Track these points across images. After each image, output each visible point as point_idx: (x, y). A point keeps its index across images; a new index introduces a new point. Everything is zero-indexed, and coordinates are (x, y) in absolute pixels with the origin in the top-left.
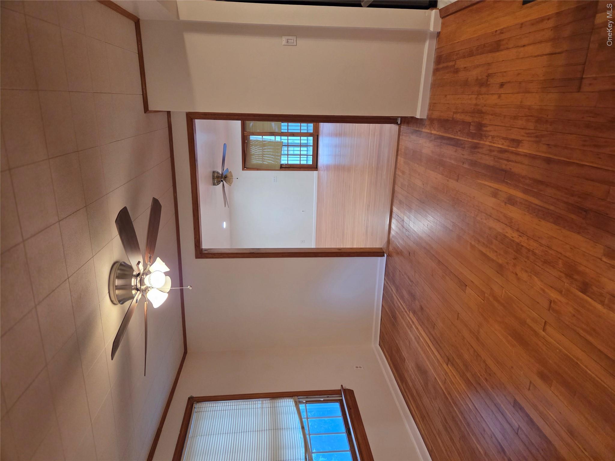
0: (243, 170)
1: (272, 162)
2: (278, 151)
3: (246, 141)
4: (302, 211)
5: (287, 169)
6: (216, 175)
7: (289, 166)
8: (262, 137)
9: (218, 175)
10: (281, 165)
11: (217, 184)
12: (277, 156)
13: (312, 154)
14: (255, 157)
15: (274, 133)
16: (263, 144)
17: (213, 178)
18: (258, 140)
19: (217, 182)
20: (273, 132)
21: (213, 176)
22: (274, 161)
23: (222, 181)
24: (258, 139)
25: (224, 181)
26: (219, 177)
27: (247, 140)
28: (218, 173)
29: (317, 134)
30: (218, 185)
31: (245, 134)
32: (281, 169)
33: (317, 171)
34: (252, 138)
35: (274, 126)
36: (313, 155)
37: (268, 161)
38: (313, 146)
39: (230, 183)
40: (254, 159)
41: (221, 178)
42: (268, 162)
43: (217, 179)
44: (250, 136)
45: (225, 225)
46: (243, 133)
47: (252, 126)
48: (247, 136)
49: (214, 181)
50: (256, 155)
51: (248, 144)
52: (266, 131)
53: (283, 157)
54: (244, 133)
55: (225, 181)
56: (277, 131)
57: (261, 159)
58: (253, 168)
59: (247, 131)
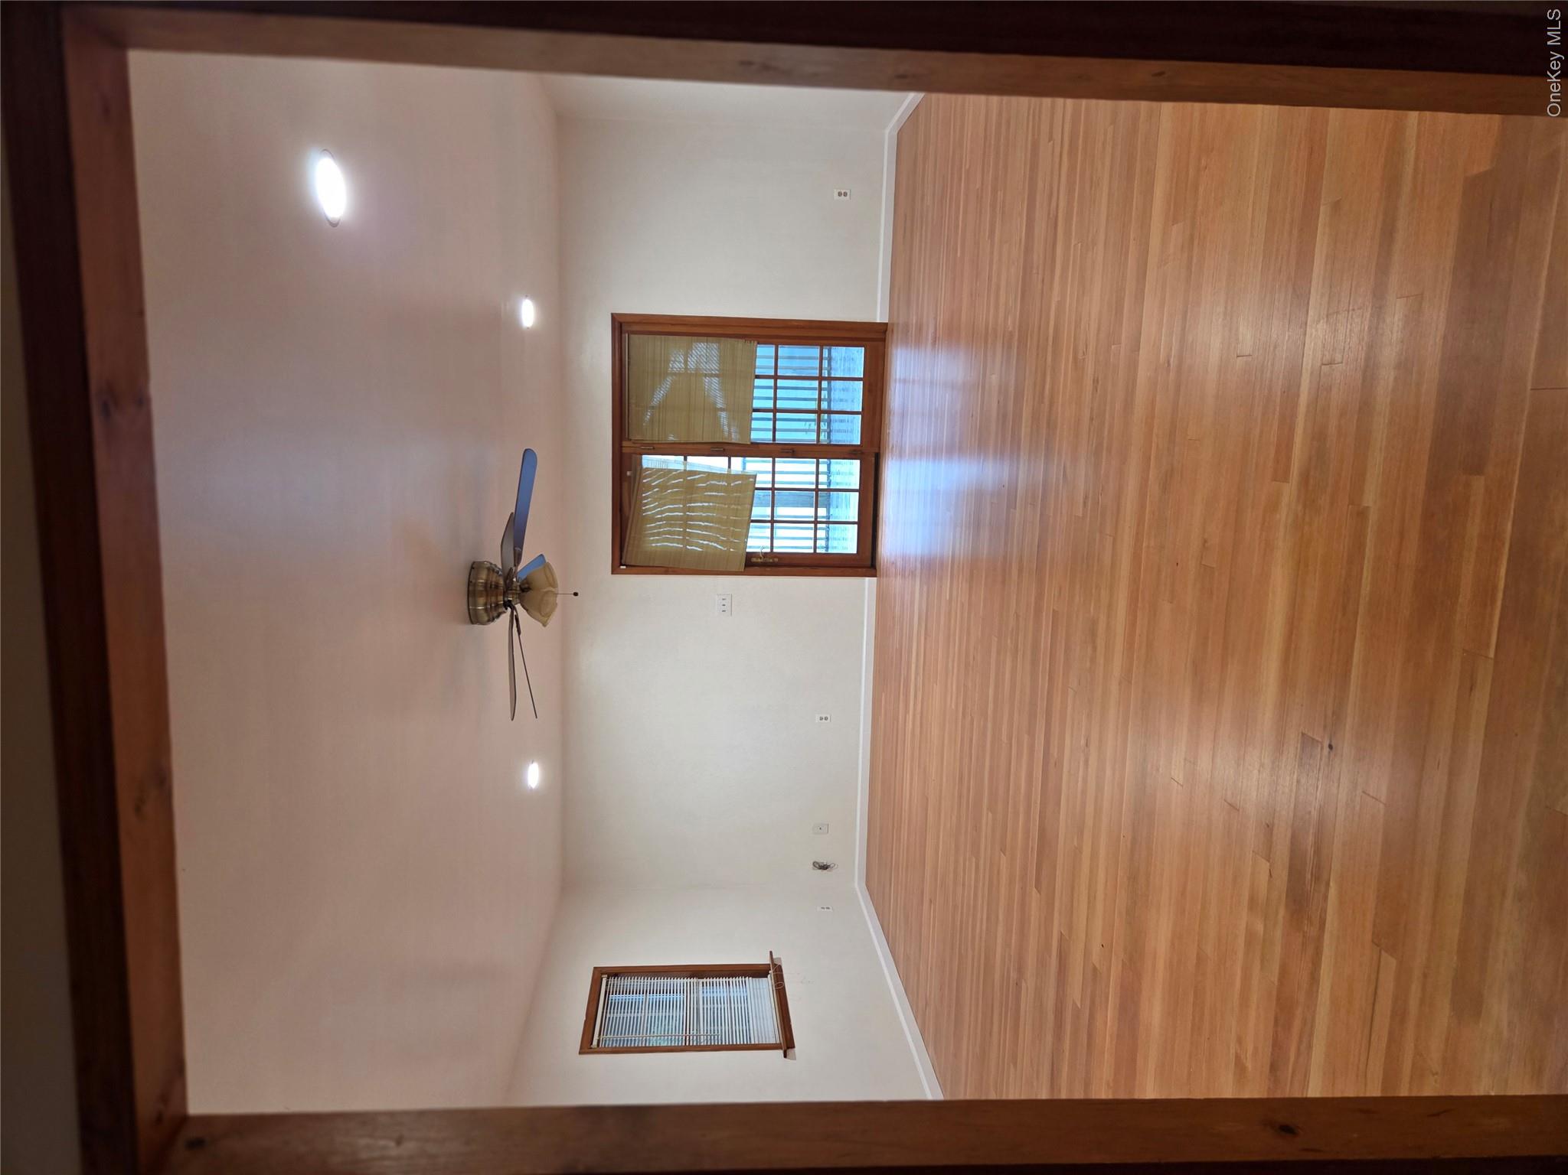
0: (613, 572)
1: (715, 545)
2: (739, 507)
3: (628, 473)
4: (821, 719)
5: (768, 569)
6: (483, 578)
7: (776, 560)
8: (685, 459)
9: (494, 578)
10: (750, 555)
11: (486, 618)
12: (735, 523)
13: (856, 520)
14: (660, 527)
15: (727, 447)
16: (690, 484)
17: (472, 592)
18: (670, 471)
19: (486, 610)
20: (721, 441)
21: (469, 582)
22: (723, 541)
23: (508, 604)
24: (671, 467)
25: (518, 607)
26: (497, 586)
27: (630, 470)
28: (491, 569)
29: (877, 451)
30: (489, 621)
31: (625, 450)
32: (748, 569)
33: (875, 576)
34: (650, 461)
35: (726, 422)
36: (859, 523)
37: (704, 541)
38: (862, 491)
39: (543, 613)
40: (653, 535)
41: (505, 594)
42: (701, 546)
43: (487, 596)
44: (643, 456)
45: (533, 775)
46: (617, 446)
47: (652, 420)
48: (630, 454)
49: (475, 604)
50: (660, 520)
51: (635, 482)
52: (701, 441)
53: (756, 527)
54: (621, 447)
55: (523, 606)
56: (735, 438)
57: (679, 533)
58: (651, 565)
59: (631, 437)
